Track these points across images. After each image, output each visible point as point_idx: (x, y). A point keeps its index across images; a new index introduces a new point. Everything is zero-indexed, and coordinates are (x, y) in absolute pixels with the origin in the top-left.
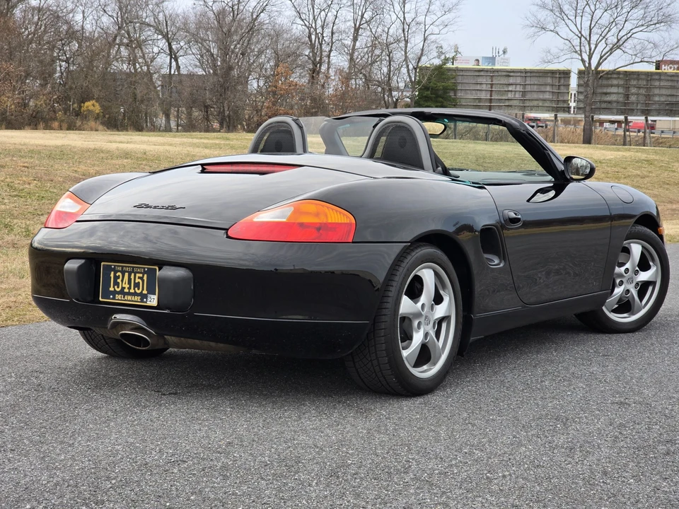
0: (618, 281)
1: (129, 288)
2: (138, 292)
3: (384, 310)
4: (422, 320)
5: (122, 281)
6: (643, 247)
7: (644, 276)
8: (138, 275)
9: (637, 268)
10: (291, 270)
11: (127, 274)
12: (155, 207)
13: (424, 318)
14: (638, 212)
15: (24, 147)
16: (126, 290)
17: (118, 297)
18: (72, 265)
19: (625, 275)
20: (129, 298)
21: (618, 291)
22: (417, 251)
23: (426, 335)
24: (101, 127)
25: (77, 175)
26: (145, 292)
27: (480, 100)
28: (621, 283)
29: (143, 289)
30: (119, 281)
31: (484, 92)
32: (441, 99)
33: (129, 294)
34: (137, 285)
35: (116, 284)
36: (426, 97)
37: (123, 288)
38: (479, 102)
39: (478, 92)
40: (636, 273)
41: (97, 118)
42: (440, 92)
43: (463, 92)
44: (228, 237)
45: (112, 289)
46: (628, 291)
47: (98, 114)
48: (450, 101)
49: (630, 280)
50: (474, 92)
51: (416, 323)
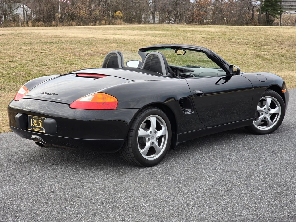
0: (261, 113)
1: (37, 125)
2: (40, 127)
3: (131, 135)
4: (150, 138)
5: (35, 122)
6: (272, 99)
7: (273, 111)
8: (40, 121)
9: (270, 108)
10: (94, 120)
11: (36, 120)
12: (48, 94)
13: (151, 136)
14: (269, 85)
15: (74, 39)
16: (36, 126)
17: (34, 128)
18: (18, 116)
19: (264, 111)
20: (37, 129)
21: (261, 117)
22: (147, 111)
23: (153, 143)
24: (123, 23)
25: (91, 52)
26: (42, 127)
27: (292, 6)
28: (262, 114)
29: (41, 126)
30: (34, 122)
31: (294, 2)
32: (274, 6)
33: (37, 127)
34: (39, 124)
35: (33, 123)
36: (267, 5)
37: (35, 125)
38: (292, 7)
39: (291, 2)
40: (269, 110)
41: (121, 18)
42: (274, 3)
43: (284, 2)
44: (70, 108)
45: (31, 125)
46: (266, 117)
47: (121, 17)
48: (278, 6)
49: (266, 113)
50: (289, 2)
51: (147, 139)
